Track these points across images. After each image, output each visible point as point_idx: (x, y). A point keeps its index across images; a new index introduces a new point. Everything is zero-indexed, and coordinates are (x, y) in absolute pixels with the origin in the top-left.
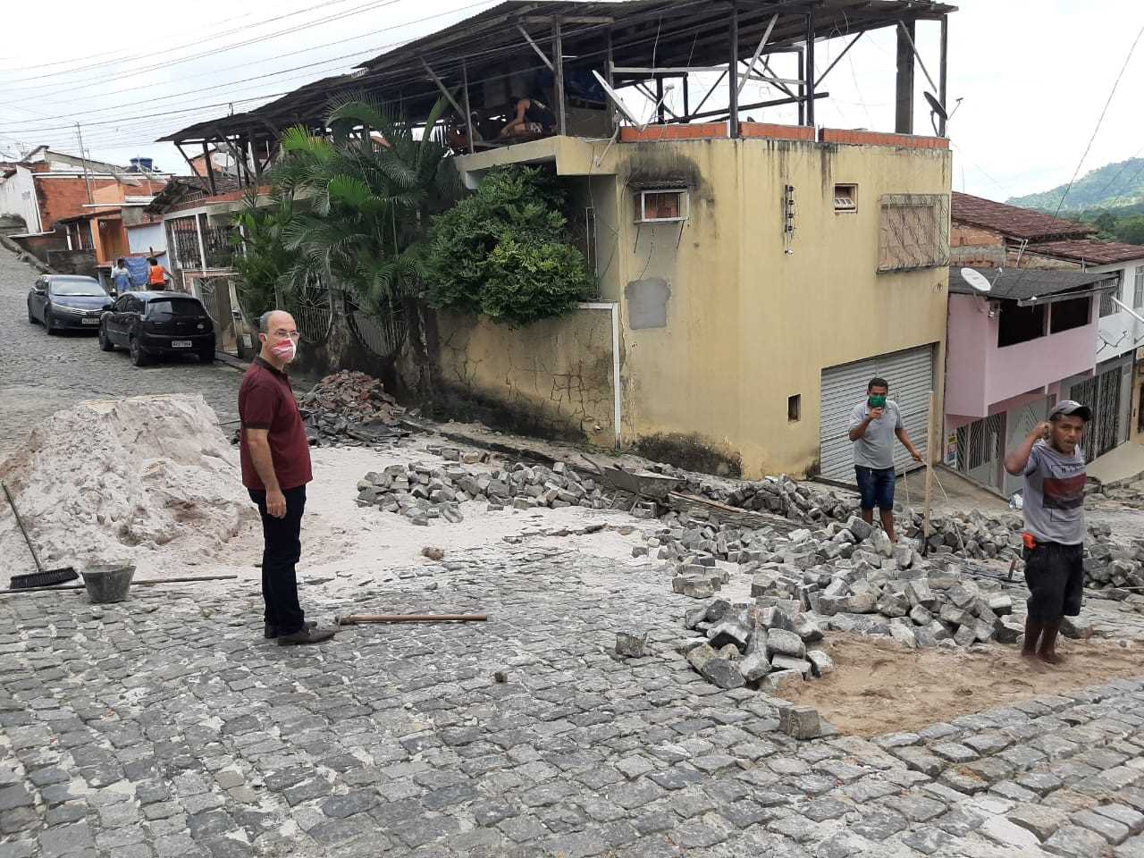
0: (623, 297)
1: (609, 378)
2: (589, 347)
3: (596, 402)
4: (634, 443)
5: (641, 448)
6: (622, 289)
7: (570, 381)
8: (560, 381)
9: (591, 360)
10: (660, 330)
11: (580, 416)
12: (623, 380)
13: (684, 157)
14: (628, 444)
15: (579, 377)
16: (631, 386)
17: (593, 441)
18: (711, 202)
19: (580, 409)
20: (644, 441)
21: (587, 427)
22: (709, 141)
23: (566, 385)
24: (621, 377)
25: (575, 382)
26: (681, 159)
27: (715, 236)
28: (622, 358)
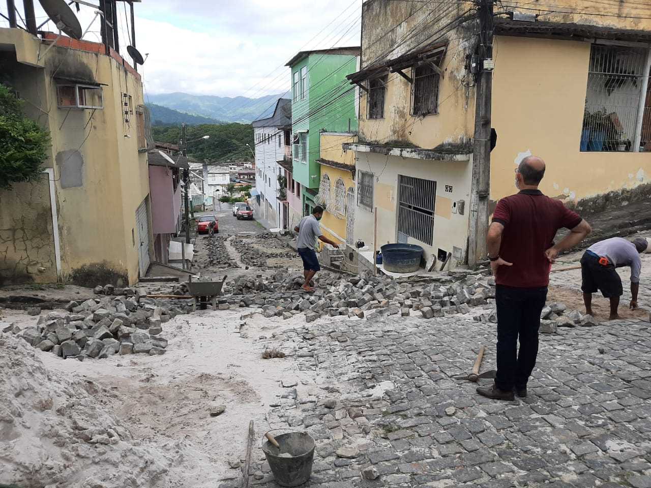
0: (55, 163)
1: (49, 228)
2: (30, 204)
3: (38, 248)
4: (70, 275)
5: (75, 278)
6: (54, 157)
7: (14, 235)
8: (5, 235)
9: (32, 215)
10: (79, 188)
11: (25, 262)
12: (60, 229)
13: (84, 63)
14: (66, 277)
15: (23, 229)
16: (65, 232)
17: (38, 280)
18: (100, 97)
19: (25, 256)
20: (76, 272)
21: (33, 270)
22: (97, 55)
23: (11, 238)
24: (59, 225)
25: (19, 234)
26: (82, 64)
27: (104, 122)
28: (58, 211)
